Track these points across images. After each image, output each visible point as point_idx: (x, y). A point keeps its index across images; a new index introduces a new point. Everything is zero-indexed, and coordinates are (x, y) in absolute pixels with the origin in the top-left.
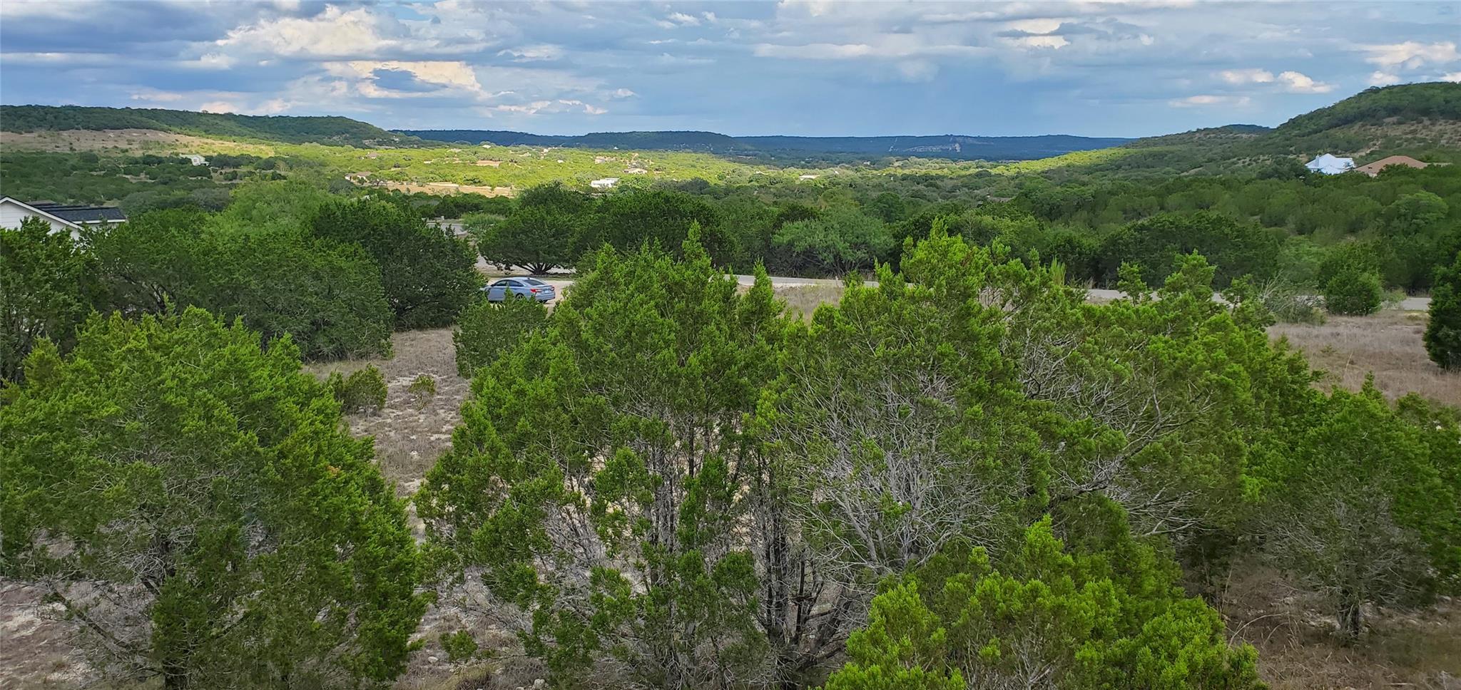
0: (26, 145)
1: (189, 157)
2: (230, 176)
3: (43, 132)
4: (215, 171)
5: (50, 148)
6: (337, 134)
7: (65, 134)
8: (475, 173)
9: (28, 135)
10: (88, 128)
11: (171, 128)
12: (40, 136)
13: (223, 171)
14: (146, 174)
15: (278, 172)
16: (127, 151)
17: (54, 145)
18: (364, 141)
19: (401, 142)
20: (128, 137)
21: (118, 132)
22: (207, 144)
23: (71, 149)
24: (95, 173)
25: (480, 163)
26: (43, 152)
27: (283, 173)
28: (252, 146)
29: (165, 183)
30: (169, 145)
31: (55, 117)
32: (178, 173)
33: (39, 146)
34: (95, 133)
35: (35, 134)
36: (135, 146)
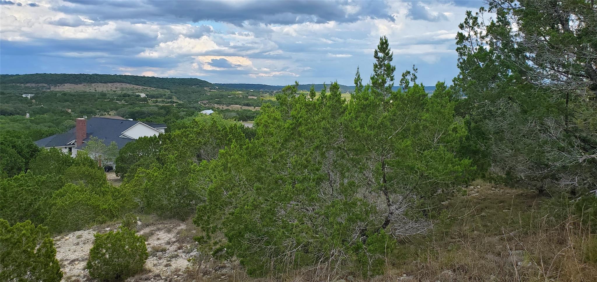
0: (79, 89)
1: (140, 94)
2: (155, 102)
3: (85, 84)
4: (149, 100)
5: (88, 90)
6: (194, 85)
7: (93, 85)
8: (248, 101)
9: (80, 85)
10: (101, 82)
11: (131, 82)
12: (84, 85)
13: (152, 100)
14: (124, 101)
15: (173, 100)
16: (115, 91)
17: (89, 89)
18: (204, 88)
19: (219, 89)
20: (116, 86)
21: (112, 84)
22: (145, 88)
23: (95, 90)
24: (106, 100)
25: (250, 97)
26: (85, 92)
27: (175, 101)
28: (162, 90)
29: (132, 104)
30: (131, 89)
31: (90, 78)
32: (136, 100)
33: (84, 89)
34: (104, 84)
35: (82, 85)
36: (118, 89)
